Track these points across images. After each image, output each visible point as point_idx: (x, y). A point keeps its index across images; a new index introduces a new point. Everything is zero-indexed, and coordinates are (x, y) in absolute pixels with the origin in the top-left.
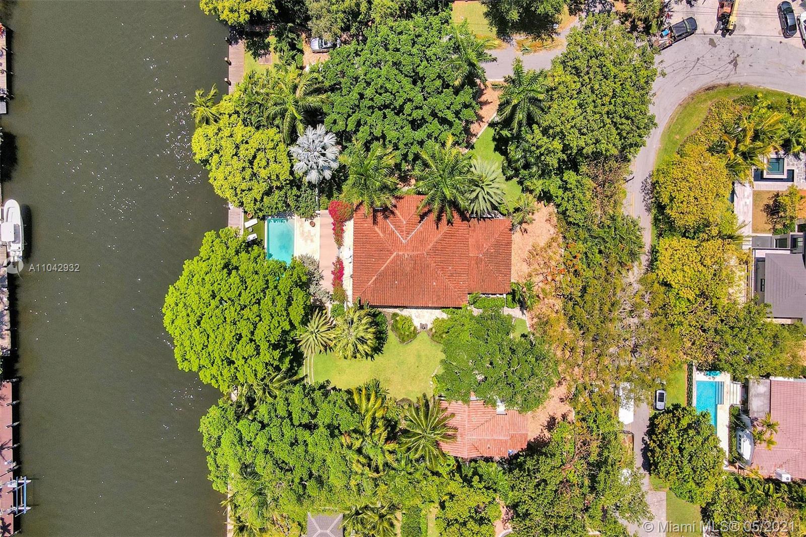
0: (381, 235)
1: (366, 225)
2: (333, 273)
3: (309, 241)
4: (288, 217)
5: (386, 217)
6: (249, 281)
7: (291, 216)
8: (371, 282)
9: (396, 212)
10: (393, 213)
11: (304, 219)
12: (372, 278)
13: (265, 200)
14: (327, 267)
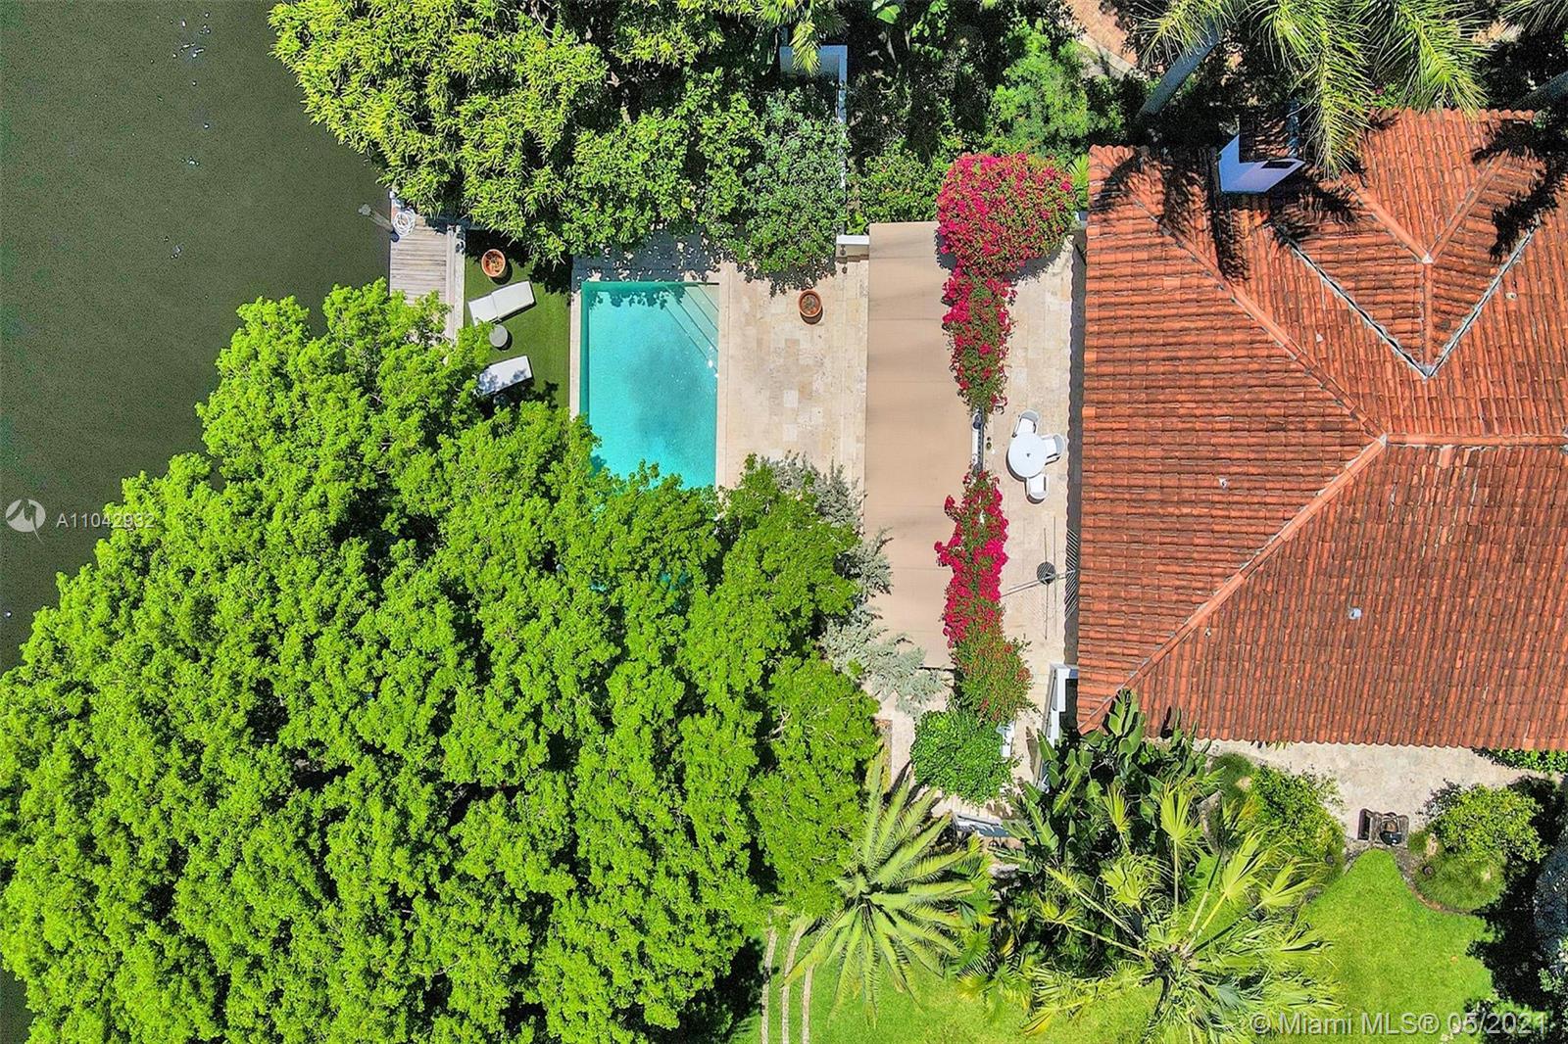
0: (1279, 335)
1: (1172, 282)
2: (945, 556)
3: (791, 398)
4: (688, 278)
5: (1292, 236)
6: (496, 621)
7: (701, 271)
8: (1205, 610)
9: (1364, 197)
10: (1337, 205)
11: (767, 283)
12: (1210, 589)
13: (580, 152)
14: (910, 524)
